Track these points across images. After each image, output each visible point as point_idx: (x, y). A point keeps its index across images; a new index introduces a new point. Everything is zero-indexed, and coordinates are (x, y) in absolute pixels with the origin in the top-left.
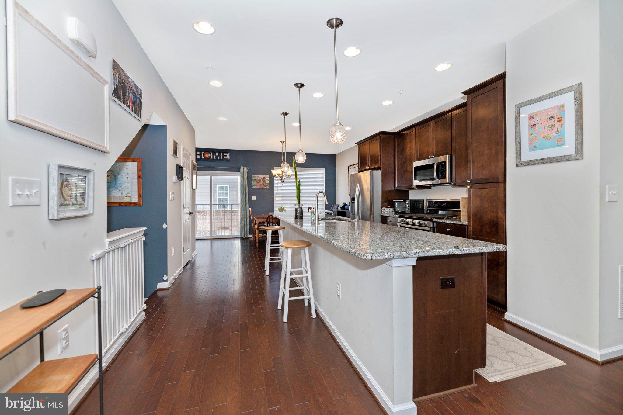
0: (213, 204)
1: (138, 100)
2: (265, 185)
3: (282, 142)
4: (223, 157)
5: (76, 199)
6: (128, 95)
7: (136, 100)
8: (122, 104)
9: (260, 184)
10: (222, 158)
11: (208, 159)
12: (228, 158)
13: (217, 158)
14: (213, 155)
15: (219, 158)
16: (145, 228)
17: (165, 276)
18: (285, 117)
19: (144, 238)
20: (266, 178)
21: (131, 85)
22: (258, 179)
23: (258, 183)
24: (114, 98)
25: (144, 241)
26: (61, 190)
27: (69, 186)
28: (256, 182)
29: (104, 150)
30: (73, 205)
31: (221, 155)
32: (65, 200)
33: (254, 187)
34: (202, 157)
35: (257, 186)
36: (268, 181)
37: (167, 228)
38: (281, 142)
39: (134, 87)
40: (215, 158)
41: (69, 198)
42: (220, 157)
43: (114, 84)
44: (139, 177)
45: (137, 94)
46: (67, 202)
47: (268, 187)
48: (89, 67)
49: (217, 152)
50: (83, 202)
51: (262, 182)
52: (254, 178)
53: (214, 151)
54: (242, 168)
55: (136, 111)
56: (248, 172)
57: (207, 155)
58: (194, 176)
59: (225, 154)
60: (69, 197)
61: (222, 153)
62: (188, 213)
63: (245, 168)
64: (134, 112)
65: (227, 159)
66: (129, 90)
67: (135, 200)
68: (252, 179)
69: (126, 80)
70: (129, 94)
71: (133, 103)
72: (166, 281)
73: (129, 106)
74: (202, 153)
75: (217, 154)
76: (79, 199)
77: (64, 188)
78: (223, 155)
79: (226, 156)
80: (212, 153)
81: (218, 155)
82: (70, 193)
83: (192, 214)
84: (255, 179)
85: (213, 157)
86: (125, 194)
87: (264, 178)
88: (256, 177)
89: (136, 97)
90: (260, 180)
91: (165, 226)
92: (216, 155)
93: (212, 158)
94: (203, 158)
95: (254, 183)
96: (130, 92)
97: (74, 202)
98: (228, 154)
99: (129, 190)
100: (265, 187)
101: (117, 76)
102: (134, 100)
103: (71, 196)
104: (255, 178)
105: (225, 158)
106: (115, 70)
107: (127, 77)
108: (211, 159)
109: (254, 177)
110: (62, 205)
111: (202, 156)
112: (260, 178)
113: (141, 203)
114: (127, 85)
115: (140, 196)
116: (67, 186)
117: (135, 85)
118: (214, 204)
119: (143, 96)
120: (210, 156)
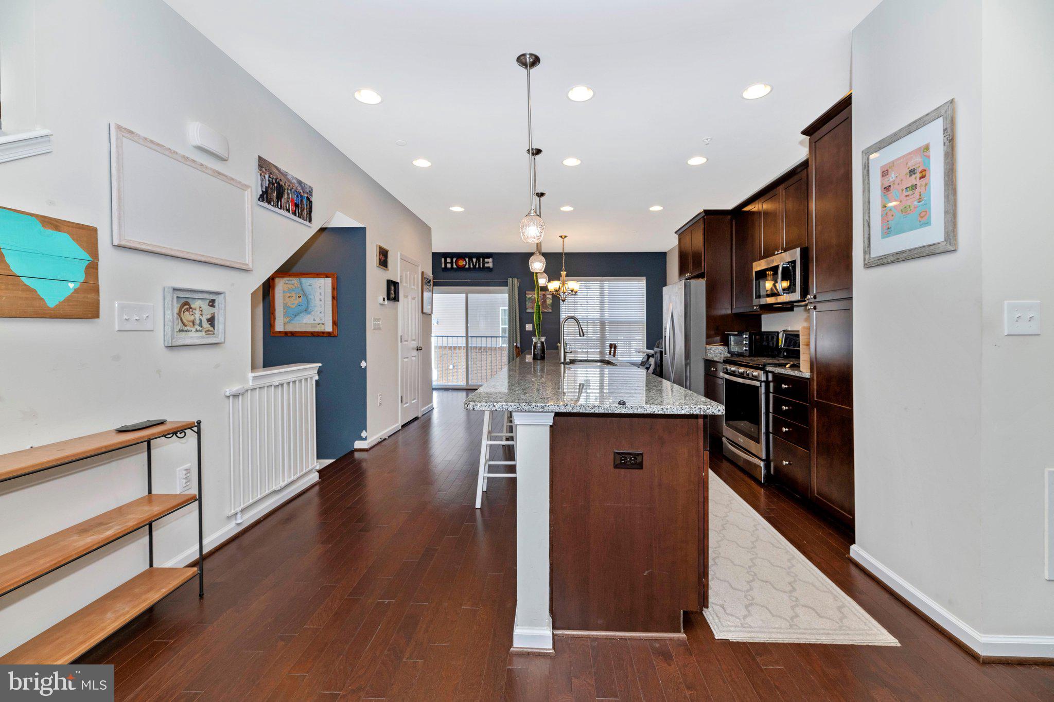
0: (470, 337)
1: (305, 201)
2: (546, 307)
3: (563, 237)
4: (483, 265)
5: (201, 325)
6: (286, 196)
7: (302, 201)
8: (276, 209)
10: (481, 266)
11: (462, 269)
12: (490, 265)
13: (475, 266)
14: (469, 262)
15: (477, 266)
16: (320, 365)
17: (364, 432)
18: (540, 200)
19: (317, 378)
20: (548, 296)
21: (291, 183)
24: (261, 203)
25: (316, 381)
26: (179, 314)
27: (191, 310)
28: (532, 302)
29: (244, 267)
30: (197, 331)
31: (479, 261)
32: (184, 325)
33: (528, 310)
34: (455, 266)
35: (533, 308)
36: (551, 301)
37: (366, 367)
38: (561, 237)
39: (297, 185)
40: (472, 266)
41: (191, 324)
42: (479, 265)
43: (262, 186)
44: (333, 298)
45: (304, 193)
46: (189, 328)
47: (550, 311)
48: (219, 173)
49: (474, 258)
50: (211, 329)
51: (541, 302)
52: (528, 296)
53: (470, 256)
54: (510, 280)
55: (302, 214)
56: (519, 288)
57: (461, 263)
58: (427, 295)
59: (486, 260)
60: (190, 322)
61: (481, 259)
62: (413, 349)
63: (515, 280)
64: (298, 217)
65: (489, 268)
66: (288, 189)
67: (329, 328)
68: (526, 297)
69: (282, 178)
70: (288, 194)
71: (297, 205)
72: (365, 439)
73: (288, 210)
74: (454, 260)
75: (474, 260)
76: (206, 325)
77: (184, 312)
78: (483, 261)
79: (488, 263)
80: (467, 260)
81: (476, 261)
82: (192, 318)
83: (421, 349)
84: (530, 298)
85: (469, 265)
86: (318, 321)
87: (544, 295)
88: (531, 294)
89: (302, 196)
91: (363, 364)
92: (472, 262)
93: (467, 266)
95: (528, 304)
96: (289, 192)
97: (199, 328)
98: (490, 260)
99: (322, 315)
100: (546, 310)
101: (267, 176)
102: (299, 202)
103: (193, 322)
104: (530, 296)
105: (486, 265)
106: (264, 170)
107: (285, 175)
108: (467, 268)
109: (529, 294)
110: (181, 331)
111: (454, 264)
113: (336, 333)
114: (285, 184)
115: (335, 323)
116: (188, 310)
117: (300, 182)
118: (472, 337)
119: (313, 194)
120: (465, 264)
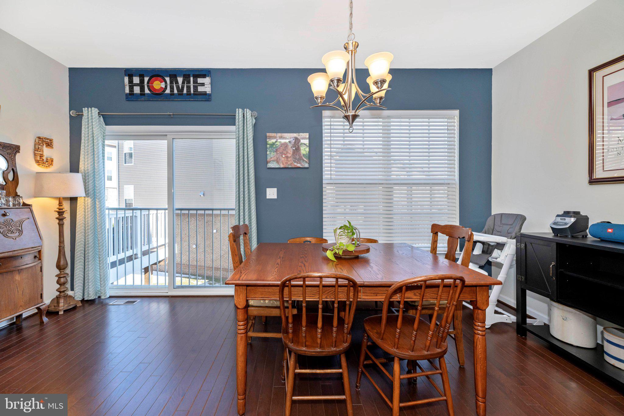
2: (300, 160)
4: (195, 88)
9: (287, 157)
10: (192, 91)
11: (158, 95)
12: (207, 89)
13: (180, 90)
14: (171, 82)
15: (185, 91)
20: (302, 141)
22: (280, 142)
23: (282, 153)
28: (276, 151)
31: (189, 82)
33: (270, 165)
34: (147, 91)
35: (277, 161)
36: (307, 149)
40: (176, 91)
42: (189, 88)
47: (307, 165)
51: (290, 151)
52: (270, 141)
53: (173, 74)
54: (239, 113)
56: (255, 126)
57: (158, 85)
59: (200, 80)
61: (192, 79)
63: (248, 113)
65: (204, 94)
68: (267, 144)
74: (146, 79)
75: (180, 80)
78: (195, 82)
79: (203, 84)
80: (168, 79)
81: (183, 83)
84: (273, 144)
85: (172, 88)
87: (297, 140)
88: (275, 137)
90: (285, 145)
92: (177, 82)
93: (168, 91)
94: (149, 92)
95: (271, 155)
98: (207, 80)
100: (299, 165)
104: (274, 141)
105: (200, 89)
108: (168, 94)
109: (271, 138)
111: (146, 88)
112: (287, 141)
120: (164, 87)
